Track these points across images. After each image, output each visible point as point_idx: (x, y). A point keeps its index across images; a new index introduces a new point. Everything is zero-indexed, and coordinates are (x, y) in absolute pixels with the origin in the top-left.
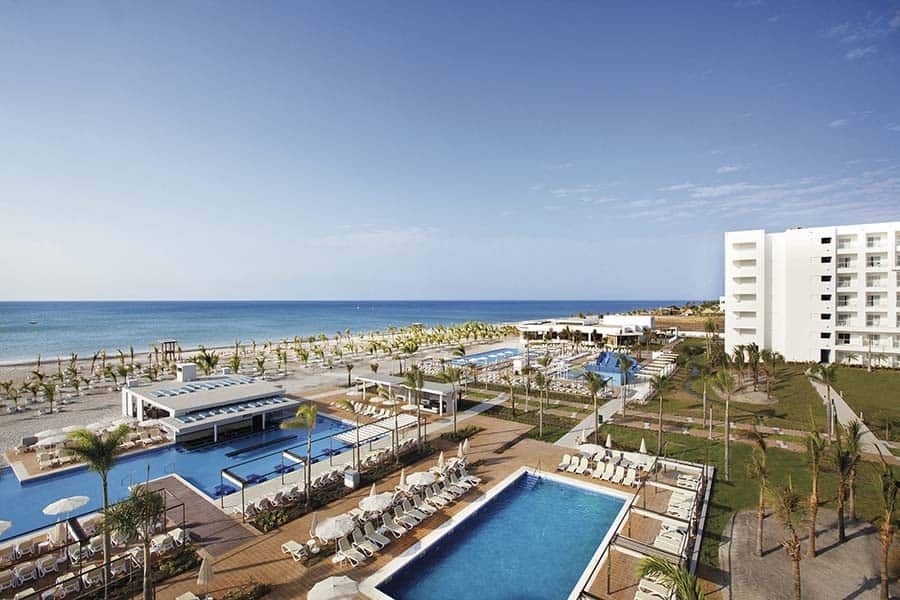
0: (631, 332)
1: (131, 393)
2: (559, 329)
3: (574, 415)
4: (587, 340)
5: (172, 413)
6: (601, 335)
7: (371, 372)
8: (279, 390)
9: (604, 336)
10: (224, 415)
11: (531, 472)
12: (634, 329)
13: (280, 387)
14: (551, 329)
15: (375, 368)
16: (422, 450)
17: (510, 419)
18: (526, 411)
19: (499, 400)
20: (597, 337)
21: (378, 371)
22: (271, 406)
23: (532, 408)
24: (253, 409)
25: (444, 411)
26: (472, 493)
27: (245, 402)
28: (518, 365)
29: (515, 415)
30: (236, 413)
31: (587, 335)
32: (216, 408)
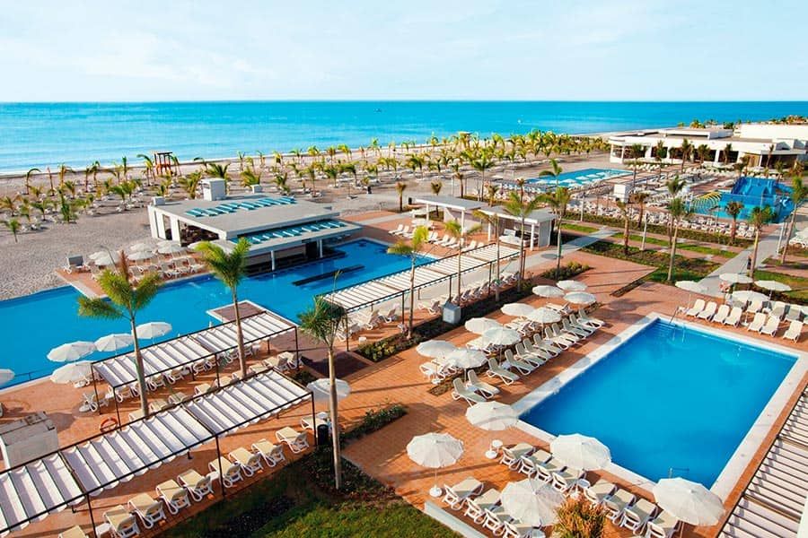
0: (787, 149)
1: (160, 212)
2: (672, 143)
3: (709, 257)
4: (713, 160)
5: (223, 235)
6: (736, 153)
7: (431, 194)
8: (329, 212)
9: (741, 155)
10: (280, 240)
11: (665, 319)
12: (791, 144)
13: (330, 208)
14: (660, 144)
15: (437, 188)
16: (521, 288)
17: (621, 258)
18: (642, 249)
19: (603, 233)
20: (730, 155)
21: (441, 193)
22: (327, 231)
23: (650, 246)
24: (308, 234)
25: (535, 245)
26: (596, 336)
27: (298, 225)
28: (620, 191)
29: (628, 253)
30: (292, 238)
31: (713, 152)
32: (270, 231)
